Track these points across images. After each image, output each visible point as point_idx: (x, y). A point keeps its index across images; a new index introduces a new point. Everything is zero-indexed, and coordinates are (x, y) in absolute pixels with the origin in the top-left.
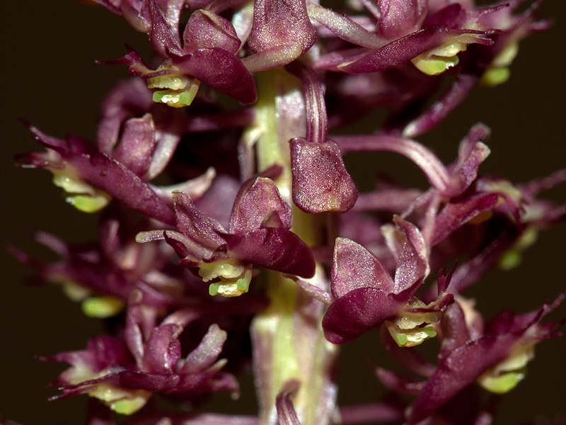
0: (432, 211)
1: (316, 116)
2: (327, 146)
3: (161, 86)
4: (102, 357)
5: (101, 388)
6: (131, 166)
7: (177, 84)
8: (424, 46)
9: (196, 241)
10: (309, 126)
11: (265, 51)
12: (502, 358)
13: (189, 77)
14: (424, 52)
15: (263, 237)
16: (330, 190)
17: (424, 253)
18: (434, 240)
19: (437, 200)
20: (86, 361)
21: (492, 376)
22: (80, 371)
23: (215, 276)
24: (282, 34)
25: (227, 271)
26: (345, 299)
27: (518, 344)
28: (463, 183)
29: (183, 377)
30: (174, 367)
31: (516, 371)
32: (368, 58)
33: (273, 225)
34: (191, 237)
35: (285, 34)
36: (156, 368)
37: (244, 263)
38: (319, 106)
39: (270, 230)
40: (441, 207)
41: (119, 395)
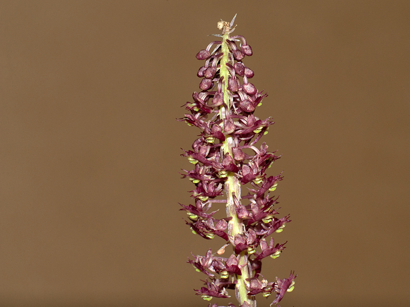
2: (239, 148)
3: (209, 139)
5: (200, 196)
6: (202, 155)
8: (256, 128)
9: (216, 168)
11: (227, 131)
13: (213, 137)
15: (230, 166)
17: (258, 166)
18: (259, 163)
19: (258, 157)
21: (271, 188)
22: (195, 194)
23: (221, 174)
26: (245, 176)
27: (276, 182)
28: (264, 153)
30: (213, 191)
31: (275, 187)
32: (246, 131)
33: (232, 163)
36: (210, 192)
37: (226, 171)
38: (237, 141)
41: (203, 197)
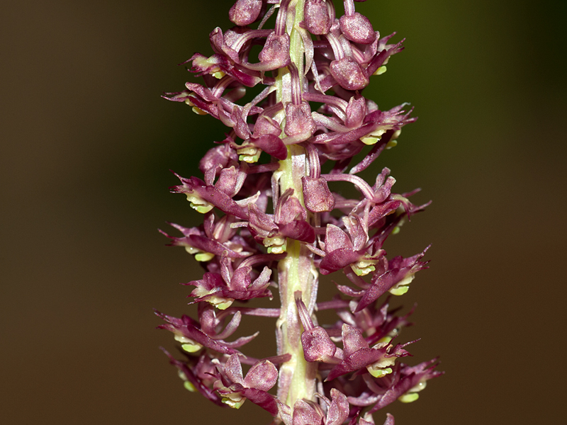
0: (367, 209)
1: (315, 166)
2: (320, 180)
3: (244, 153)
4: (209, 283)
5: (212, 297)
6: (225, 191)
7: (252, 152)
8: (368, 131)
9: (259, 227)
10: (312, 171)
11: (293, 135)
12: (401, 279)
13: (257, 148)
14: (366, 135)
15: (294, 225)
16: (323, 201)
17: (366, 230)
18: (369, 223)
19: (369, 204)
20: (203, 284)
21: (395, 288)
22: (201, 290)
23: (272, 244)
24: (302, 127)
25: (277, 241)
26: (332, 254)
27: (409, 272)
28: (383, 197)
29: (252, 292)
30: (247, 287)
31: (406, 285)
32: (340, 137)
33: (299, 219)
34: (256, 225)
35: (303, 127)
36: (238, 288)
37: (285, 237)
38: (317, 161)
39: (298, 222)
40: (371, 208)
41: (220, 301)
